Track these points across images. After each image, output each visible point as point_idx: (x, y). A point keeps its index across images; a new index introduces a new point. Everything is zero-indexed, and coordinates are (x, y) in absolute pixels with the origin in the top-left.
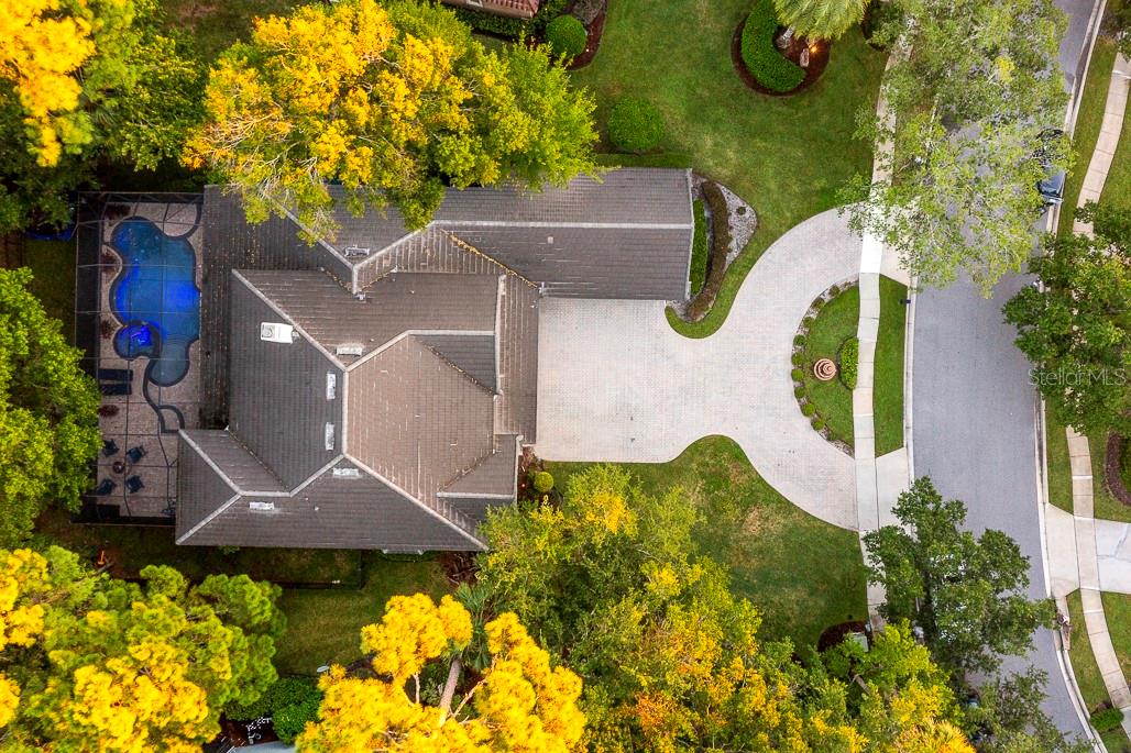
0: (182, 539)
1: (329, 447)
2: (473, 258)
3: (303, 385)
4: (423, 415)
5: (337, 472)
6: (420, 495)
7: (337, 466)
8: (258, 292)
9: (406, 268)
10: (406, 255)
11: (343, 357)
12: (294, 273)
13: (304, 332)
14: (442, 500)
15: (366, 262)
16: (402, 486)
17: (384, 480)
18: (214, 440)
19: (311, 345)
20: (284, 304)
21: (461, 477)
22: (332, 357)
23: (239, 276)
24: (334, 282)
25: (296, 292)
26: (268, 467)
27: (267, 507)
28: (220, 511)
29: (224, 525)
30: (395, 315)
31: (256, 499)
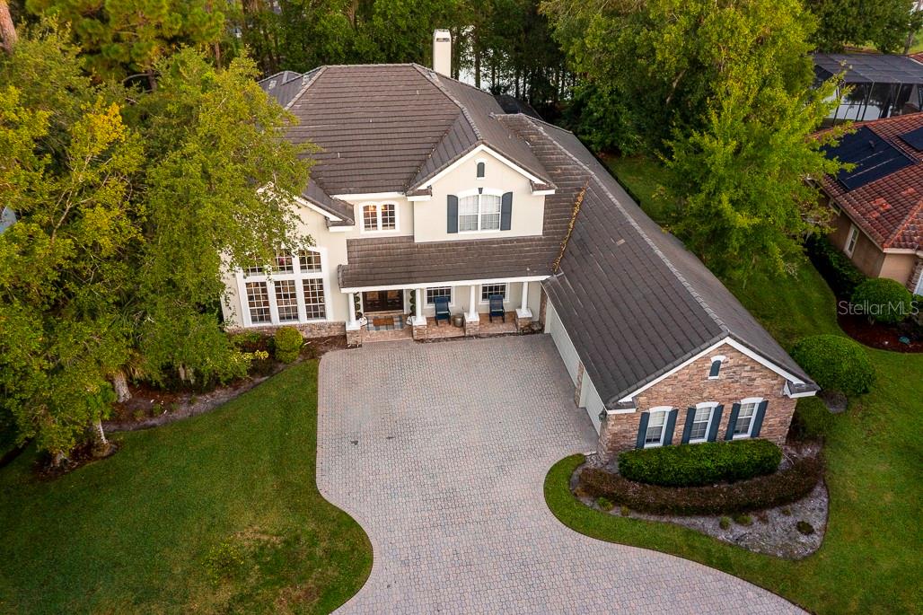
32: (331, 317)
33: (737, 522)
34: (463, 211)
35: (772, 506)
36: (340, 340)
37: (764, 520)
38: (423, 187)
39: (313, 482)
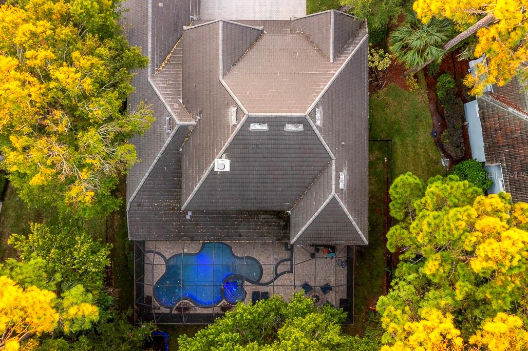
0: (365, 239)
1: (301, 128)
2: (174, 57)
3: (259, 150)
4: (277, 71)
5: (318, 123)
6: (332, 72)
7: (315, 122)
8: (196, 189)
9: (180, 94)
10: (171, 95)
11: (238, 120)
12: (184, 168)
13: (222, 151)
14: (335, 60)
15: (175, 117)
16: (327, 82)
17: (323, 92)
18: (297, 220)
19: (231, 144)
20: (203, 170)
21: (319, 50)
22: (239, 126)
23: (185, 204)
24: (189, 139)
25: (196, 163)
26: (315, 178)
27: (342, 176)
28: (346, 210)
29: (355, 209)
30: (210, 92)
31: (337, 184)
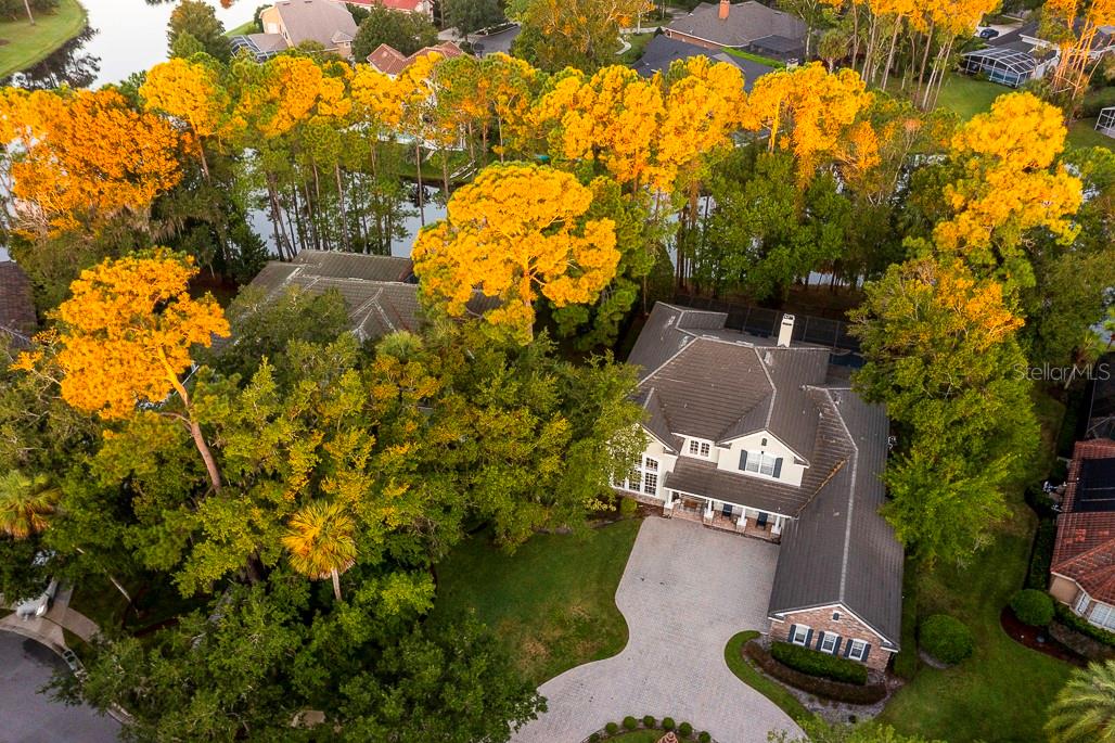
9: (822, 423)
10: (832, 425)
14: (648, 390)
15: (831, 398)
30: (788, 392)
32: (657, 496)
33: (820, 702)
34: (749, 460)
35: (844, 701)
36: (659, 510)
37: (835, 707)
38: (727, 443)
39: (614, 595)
